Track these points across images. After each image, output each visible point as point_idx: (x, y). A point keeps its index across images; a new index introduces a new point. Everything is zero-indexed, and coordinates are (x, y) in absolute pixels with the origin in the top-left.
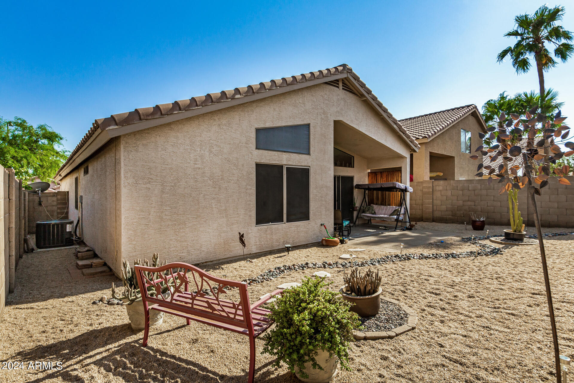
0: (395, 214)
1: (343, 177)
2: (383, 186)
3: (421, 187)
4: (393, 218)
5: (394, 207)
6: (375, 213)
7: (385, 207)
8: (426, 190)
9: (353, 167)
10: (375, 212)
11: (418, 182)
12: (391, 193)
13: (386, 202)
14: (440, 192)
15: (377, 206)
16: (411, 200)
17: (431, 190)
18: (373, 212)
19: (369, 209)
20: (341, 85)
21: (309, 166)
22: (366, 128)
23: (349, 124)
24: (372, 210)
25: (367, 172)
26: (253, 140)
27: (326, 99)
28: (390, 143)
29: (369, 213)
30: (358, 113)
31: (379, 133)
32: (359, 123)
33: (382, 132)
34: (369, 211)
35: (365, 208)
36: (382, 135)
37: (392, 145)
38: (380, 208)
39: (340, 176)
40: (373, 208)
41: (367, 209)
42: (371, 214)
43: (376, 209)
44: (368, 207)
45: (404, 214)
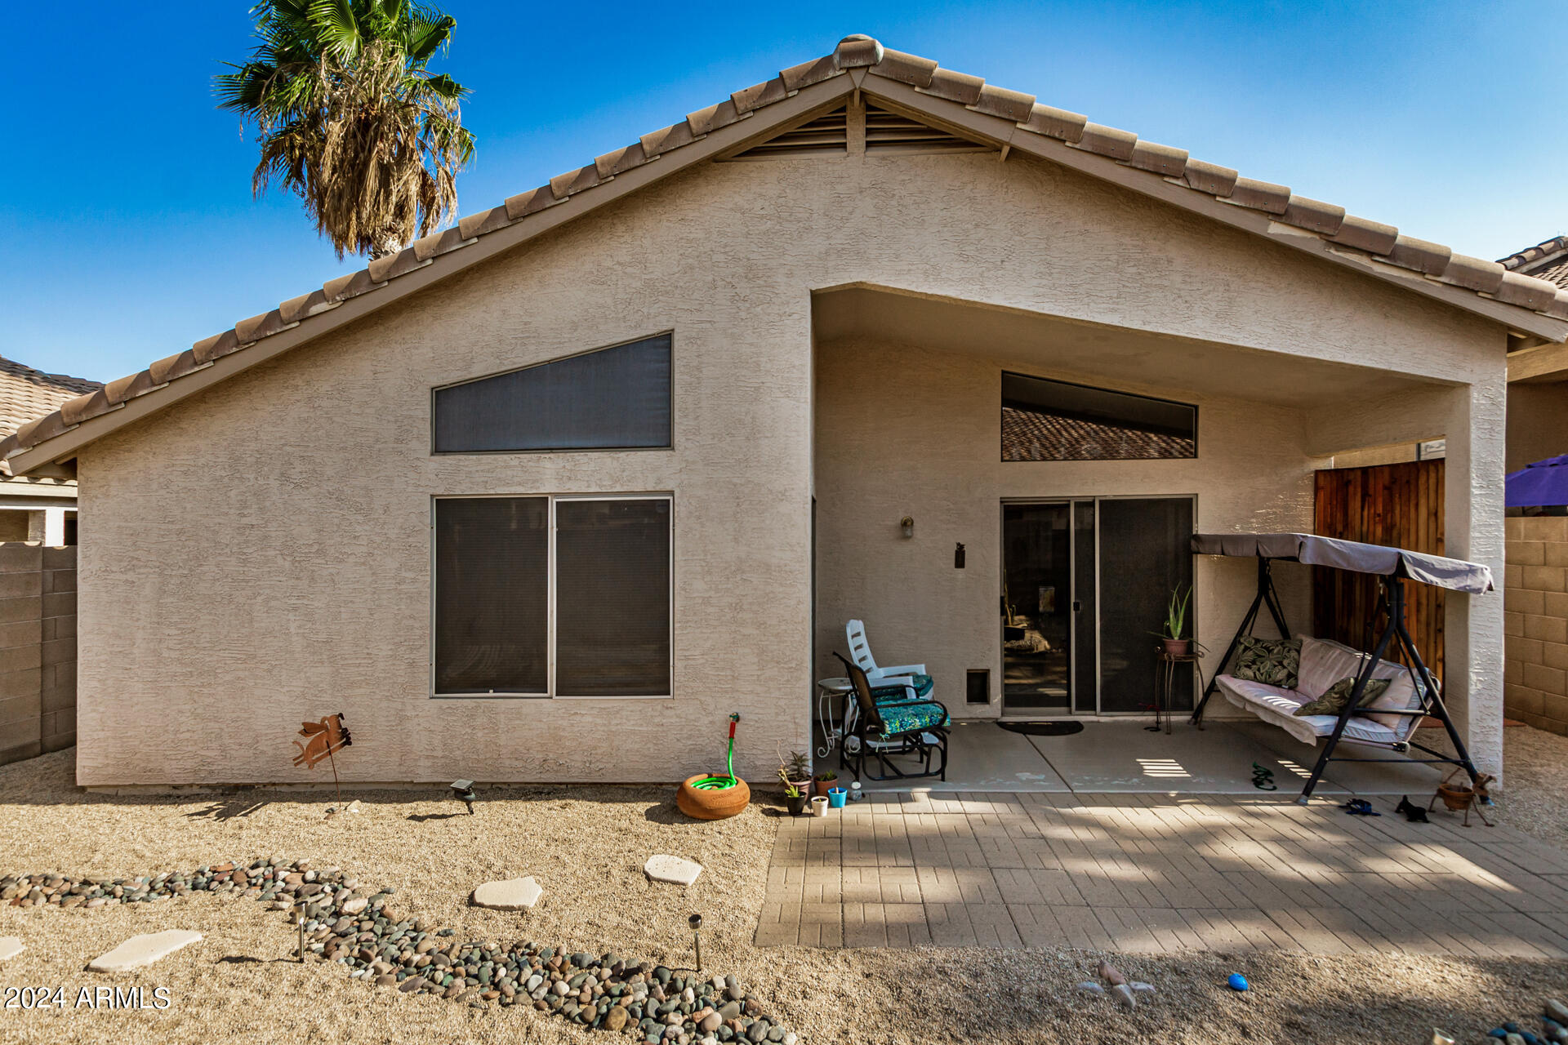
0: (1326, 705)
6: (1288, 683)
9: (1196, 456)
10: (1291, 676)
15: (1317, 644)
18: (1282, 675)
19: (1260, 656)
20: (856, 133)
21: (672, 493)
22: (1044, 282)
23: (912, 288)
24: (1275, 666)
25: (1306, 471)
26: (425, 430)
27: (762, 217)
28: (1271, 324)
29: (1252, 675)
30: (977, 226)
31: (1162, 287)
32: (989, 270)
33: (1184, 282)
34: (1254, 666)
35: (1246, 648)
36: (1182, 293)
37: (1293, 331)
38: (1322, 658)
39: (1094, 501)
40: (1294, 654)
41: (1249, 655)
42: (1266, 683)
43: (1304, 658)
44: (1259, 645)
45: (1416, 716)
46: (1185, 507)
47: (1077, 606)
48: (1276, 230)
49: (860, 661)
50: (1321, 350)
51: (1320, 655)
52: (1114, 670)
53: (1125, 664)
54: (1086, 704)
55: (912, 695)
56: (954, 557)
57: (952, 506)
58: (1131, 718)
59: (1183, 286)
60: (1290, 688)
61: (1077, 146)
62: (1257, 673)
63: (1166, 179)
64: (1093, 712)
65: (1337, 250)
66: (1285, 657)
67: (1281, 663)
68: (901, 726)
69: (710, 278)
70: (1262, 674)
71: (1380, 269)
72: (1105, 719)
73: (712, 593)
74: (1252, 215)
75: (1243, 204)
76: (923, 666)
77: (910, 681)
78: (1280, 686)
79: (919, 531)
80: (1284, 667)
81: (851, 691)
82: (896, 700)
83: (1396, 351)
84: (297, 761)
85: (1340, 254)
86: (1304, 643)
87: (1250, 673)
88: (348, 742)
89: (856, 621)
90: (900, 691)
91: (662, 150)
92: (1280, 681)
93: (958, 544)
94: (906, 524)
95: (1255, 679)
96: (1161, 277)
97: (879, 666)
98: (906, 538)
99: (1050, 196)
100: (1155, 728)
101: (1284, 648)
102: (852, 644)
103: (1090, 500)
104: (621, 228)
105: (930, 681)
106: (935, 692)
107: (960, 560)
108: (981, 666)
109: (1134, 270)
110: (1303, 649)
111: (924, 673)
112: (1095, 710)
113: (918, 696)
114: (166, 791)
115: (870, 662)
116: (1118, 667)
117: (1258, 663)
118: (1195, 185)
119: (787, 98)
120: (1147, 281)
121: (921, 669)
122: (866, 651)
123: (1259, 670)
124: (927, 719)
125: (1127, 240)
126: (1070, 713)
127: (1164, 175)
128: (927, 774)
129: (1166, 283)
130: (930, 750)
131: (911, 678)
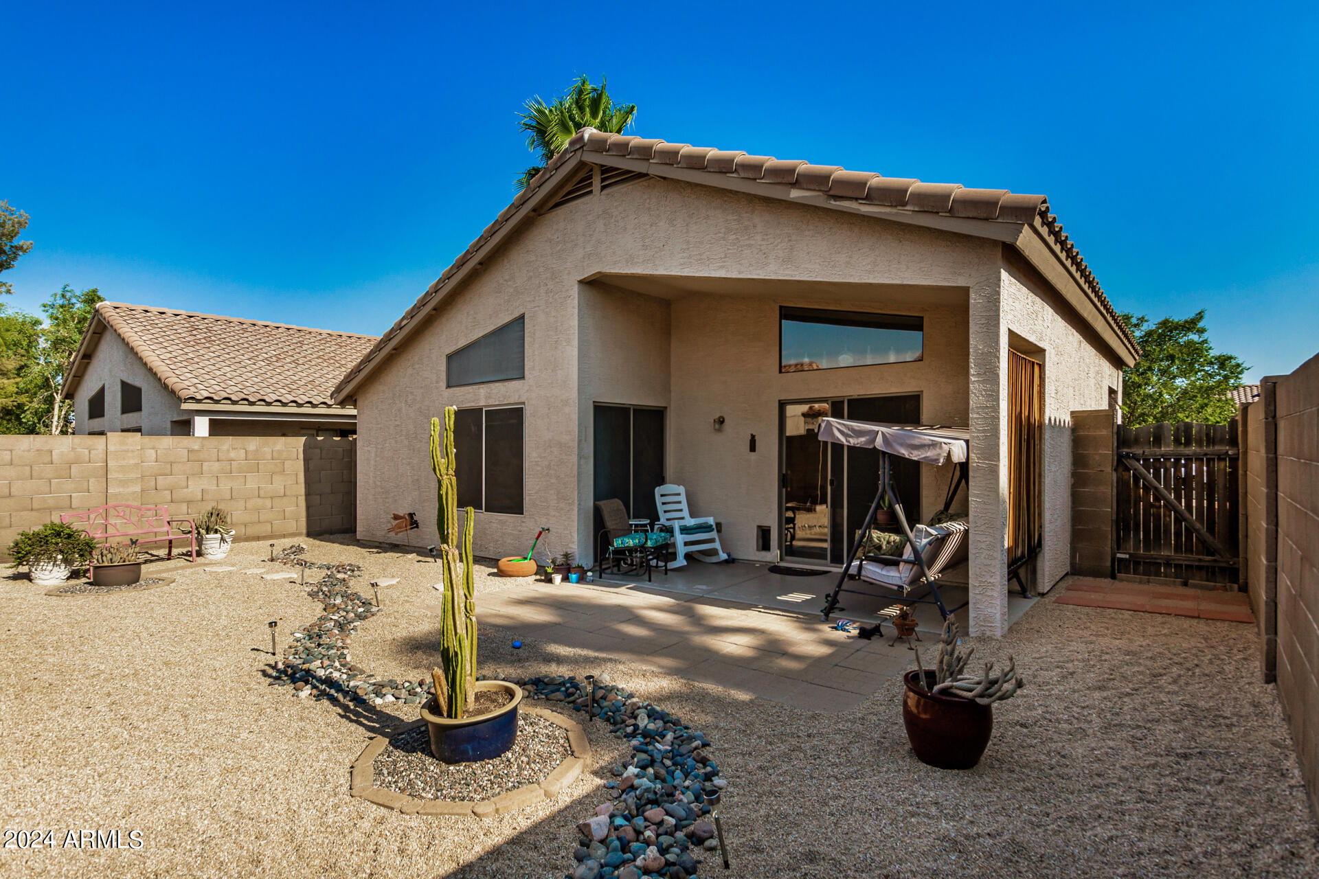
9: (922, 359)
20: (597, 183)
21: (524, 403)
22: (685, 255)
23: (621, 271)
26: (443, 376)
27: (558, 242)
28: (817, 261)
30: (651, 225)
31: (750, 246)
32: (657, 252)
33: (763, 240)
36: (762, 248)
37: (833, 263)
39: (844, 400)
47: (832, 482)
48: (795, 194)
49: (671, 511)
50: (852, 276)
54: (838, 559)
56: (748, 444)
57: (748, 407)
59: (763, 243)
61: (679, 166)
63: (728, 175)
64: (841, 566)
65: (835, 201)
69: (537, 282)
71: (866, 209)
73: (539, 459)
74: (779, 187)
75: (771, 181)
79: (728, 426)
83: (908, 268)
84: (389, 531)
85: (838, 203)
88: (417, 527)
91: (505, 219)
93: (752, 435)
94: (721, 421)
96: (749, 239)
97: (693, 517)
99: (688, 197)
102: (659, 500)
103: (841, 399)
104: (506, 261)
107: (753, 448)
108: (764, 524)
109: (734, 237)
111: (713, 524)
112: (843, 564)
114: (377, 544)
115: (685, 514)
118: (742, 175)
119: (551, 176)
120: (742, 243)
122: (682, 506)
125: (730, 217)
126: (826, 565)
127: (726, 173)
129: (753, 242)
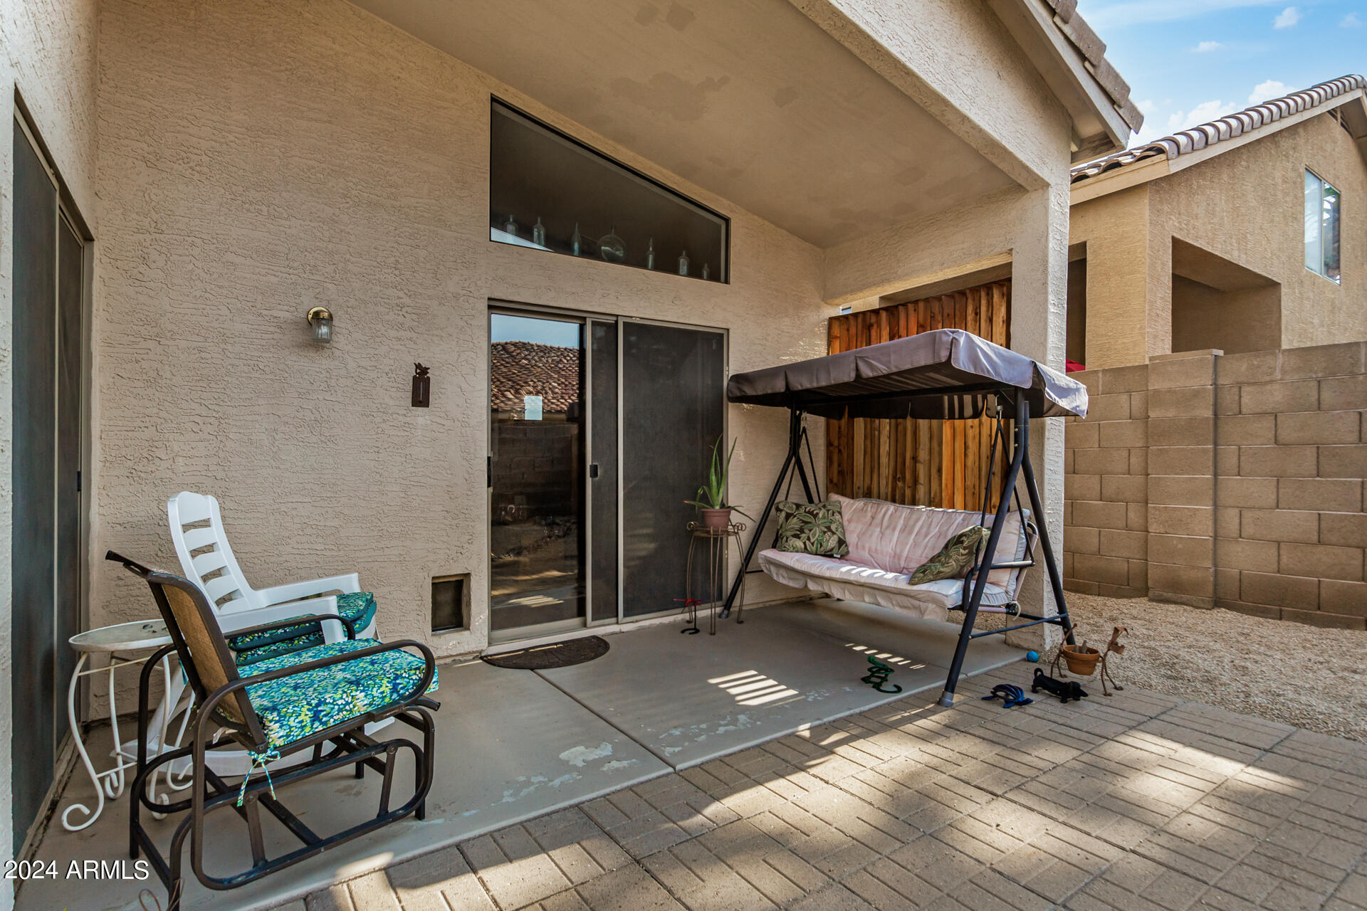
0: (953, 565)
1: (639, 331)
2: (867, 372)
3: (1137, 399)
4: (936, 600)
5: (961, 520)
6: (840, 551)
7: (905, 511)
8: (1171, 413)
9: (727, 282)
10: (841, 542)
11: (1119, 372)
12: (947, 426)
13: (915, 481)
14: (1268, 423)
15: (859, 504)
16: (1071, 469)
17: (1209, 414)
18: (832, 542)
19: (806, 523)
24: (825, 533)
25: (821, 317)
29: (803, 546)
34: (803, 535)
35: (788, 516)
38: (873, 518)
39: (617, 322)
40: (837, 517)
41: (794, 522)
42: (816, 554)
43: (849, 521)
44: (802, 510)
45: (1021, 568)
46: (714, 342)
47: (594, 469)
49: (206, 578)
51: (869, 514)
52: (639, 558)
53: (652, 546)
54: (607, 610)
55: (335, 634)
56: (410, 387)
57: (406, 300)
58: (657, 621)
60: (842, 557)
62: (807, 542)
64: (614, 620)
66: (832, 522)
67: (829, 528)
68: (316, 717)
70: (813, 544)
72: (628, 626)
76: (355, 576)
77: (331, 605)
78: (831, 556)
79: (345, 335)
80: (834, 533)
81: (167, 649)
82: (297, 651)
86: (844, 505)
87: (799, 544)
89: (198, 497)
90: (311, 629)
92: (832, 550)
93: (418, 366)
95: (806, 550)
97: (255, 585)
98: (319, 344)
100: (692, 629)
101: (828, 510)
102: (182, 544)
103: (611, 320)
105: (370, 602)
106: (379, 623)
107: (421, 391)
108: (457, 569)
110: (843, 509)
111: (357, 589)
112: (617, 616)
113: (351, 635)
115: (235, 578)
116: (643, 553)
117: (806, 531)
121: (351, 583)
122: (224, 556)
123: (809, 539)
124: (386, 687)
126: (585, 625)
128: (385, 817)
130: (391, 759)
131: (333, 600)
